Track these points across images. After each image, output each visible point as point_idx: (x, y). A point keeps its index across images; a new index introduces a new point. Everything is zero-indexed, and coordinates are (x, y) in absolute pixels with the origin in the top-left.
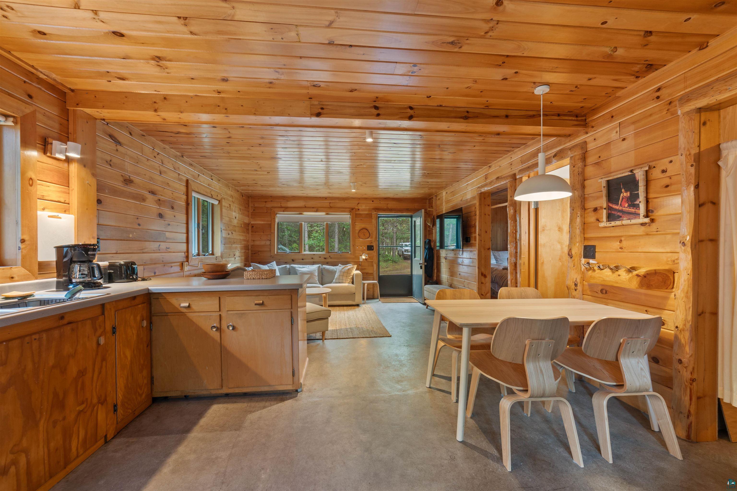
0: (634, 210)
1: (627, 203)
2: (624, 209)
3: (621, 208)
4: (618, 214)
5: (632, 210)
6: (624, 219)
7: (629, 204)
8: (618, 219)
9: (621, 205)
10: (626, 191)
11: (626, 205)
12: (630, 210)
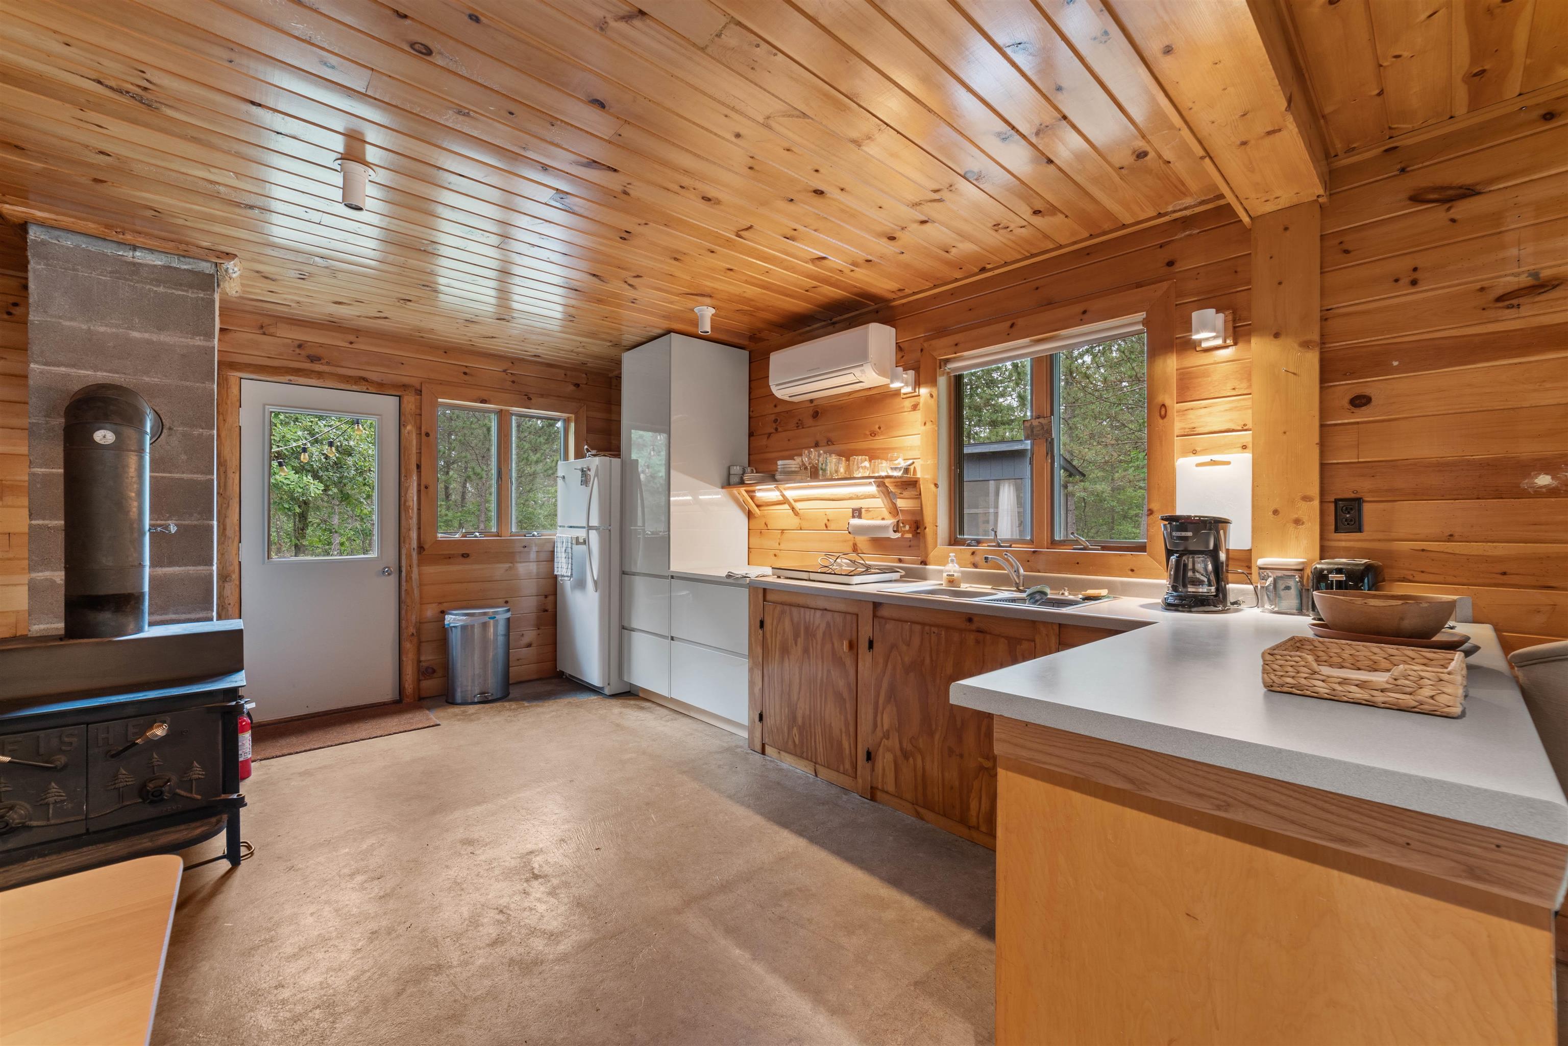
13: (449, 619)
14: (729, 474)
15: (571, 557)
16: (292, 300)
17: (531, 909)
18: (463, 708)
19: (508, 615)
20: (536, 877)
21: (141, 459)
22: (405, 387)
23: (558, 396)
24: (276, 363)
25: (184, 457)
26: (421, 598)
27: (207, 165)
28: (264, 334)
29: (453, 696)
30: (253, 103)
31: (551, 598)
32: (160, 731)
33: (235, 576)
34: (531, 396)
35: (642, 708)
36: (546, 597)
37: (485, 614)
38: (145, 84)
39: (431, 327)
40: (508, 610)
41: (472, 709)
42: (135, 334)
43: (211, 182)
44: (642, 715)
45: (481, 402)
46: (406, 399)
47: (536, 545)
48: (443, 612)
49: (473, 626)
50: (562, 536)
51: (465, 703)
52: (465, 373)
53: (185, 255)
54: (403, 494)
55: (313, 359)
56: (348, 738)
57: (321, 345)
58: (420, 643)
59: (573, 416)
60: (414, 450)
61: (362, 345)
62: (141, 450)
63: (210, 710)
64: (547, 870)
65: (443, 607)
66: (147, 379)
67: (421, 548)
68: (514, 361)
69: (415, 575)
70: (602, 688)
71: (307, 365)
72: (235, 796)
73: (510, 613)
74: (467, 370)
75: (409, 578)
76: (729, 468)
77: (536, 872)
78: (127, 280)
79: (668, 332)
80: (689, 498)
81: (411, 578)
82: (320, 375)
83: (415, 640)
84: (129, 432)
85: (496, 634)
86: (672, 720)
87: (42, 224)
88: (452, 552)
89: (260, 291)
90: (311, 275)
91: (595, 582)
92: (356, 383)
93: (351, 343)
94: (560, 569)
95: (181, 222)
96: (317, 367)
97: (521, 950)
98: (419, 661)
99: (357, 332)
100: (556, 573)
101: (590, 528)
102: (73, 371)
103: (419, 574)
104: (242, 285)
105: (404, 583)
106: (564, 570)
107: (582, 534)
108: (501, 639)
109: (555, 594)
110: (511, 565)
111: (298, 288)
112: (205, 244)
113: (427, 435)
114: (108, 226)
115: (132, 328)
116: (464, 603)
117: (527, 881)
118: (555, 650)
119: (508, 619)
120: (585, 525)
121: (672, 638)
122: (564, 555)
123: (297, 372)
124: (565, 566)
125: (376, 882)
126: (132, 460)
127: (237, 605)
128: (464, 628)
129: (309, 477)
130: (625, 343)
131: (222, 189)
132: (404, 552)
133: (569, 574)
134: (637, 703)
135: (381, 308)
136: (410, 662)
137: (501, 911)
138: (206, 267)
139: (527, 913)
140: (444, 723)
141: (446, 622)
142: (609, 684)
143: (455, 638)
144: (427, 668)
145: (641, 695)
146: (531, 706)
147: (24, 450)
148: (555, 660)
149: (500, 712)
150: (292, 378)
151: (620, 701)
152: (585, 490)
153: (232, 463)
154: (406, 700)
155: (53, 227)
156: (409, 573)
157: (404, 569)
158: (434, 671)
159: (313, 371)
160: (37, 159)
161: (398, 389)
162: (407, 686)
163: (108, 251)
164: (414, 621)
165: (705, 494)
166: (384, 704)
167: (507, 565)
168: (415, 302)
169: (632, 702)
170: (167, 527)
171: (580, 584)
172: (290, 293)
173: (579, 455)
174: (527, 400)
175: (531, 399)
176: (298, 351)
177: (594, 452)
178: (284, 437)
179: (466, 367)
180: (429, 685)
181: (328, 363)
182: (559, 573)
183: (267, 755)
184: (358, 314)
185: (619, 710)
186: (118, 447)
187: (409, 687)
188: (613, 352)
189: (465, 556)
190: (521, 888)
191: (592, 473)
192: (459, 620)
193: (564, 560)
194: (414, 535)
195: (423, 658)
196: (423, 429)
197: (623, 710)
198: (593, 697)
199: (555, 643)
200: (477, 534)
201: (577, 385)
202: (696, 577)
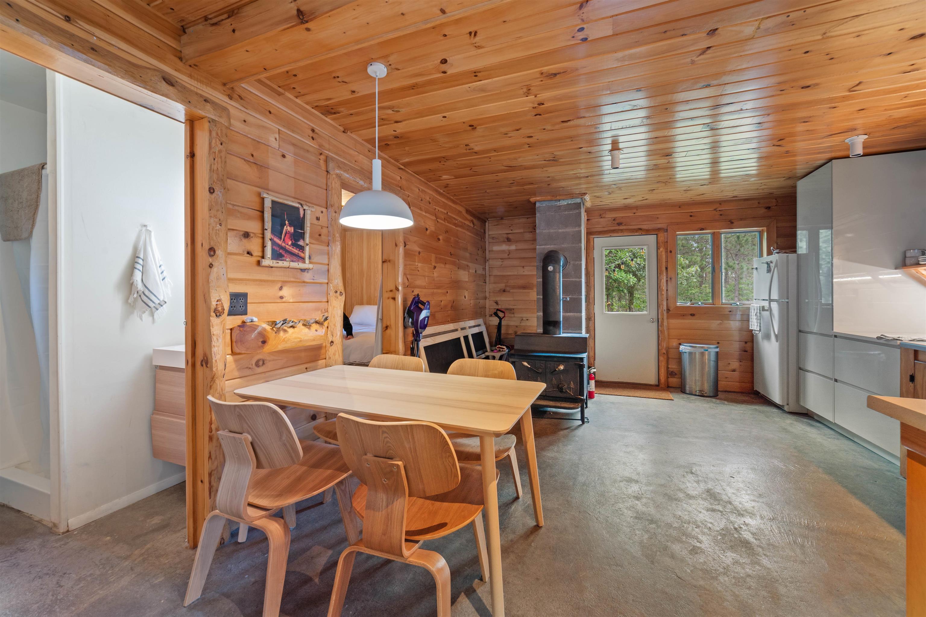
0: (297, 252)
1: (291, 240)
2: (287, 246)
3: (283, 244)
4: (281, 251)
5: (295, 251)
6: (287, 260)
7: (292, 242)
8: (280, 259)
9: (284, 240)
10: (290, 225)
11: (290, 243)
12: (293, 249)
13: (682, 348)
14: (905, 257)
15: (760, 318)
16: (609, 203)
17: (683, 482)
18: (689, 396)
19: (717, 350)
20: (692, 473)
21: (560, 274)
22: (659, 229)
23: (753, 218)
24: (606, 229)
25: (573, 273)
26: (669, 335)
27: (573, 170)
28: (601, 218)
29: (685, 389)
30: (580, 148)
31: (749, 344)
32: (562, 367)
33: (593, 319)
34: (733, 221)
35: (812, 426)
36: (746, 343)
37: (702, 347)
38: (554, 156)
39: (669, 197)
40: (717, 347)
41: (693, 397)
42: (560, 231)
43: (575, 174)
44: (808, 429)
45: (700, 230)
46: (659, 235)
47: (740, 311)
48: (680, 344)
49: (695, 353)
50: (754, 305)
51: (691, 394)
52: (691, 216)
53: (573, 198)
54: (659, 283)
55: (619, 224)
56: (631, 394)
57: (622, 217)
58: (668, 359)
59: (765, 228)
60: (664, 260)
61: (639, 213)
62: (560, 272)
63: (576, 364)
64: (698, 472)
65: (680, 342)
66: (563, 246)
67: (668, 310)
68: (721, 202)
69: (665, 324)
70: (783, 406)
71: (617, 228)
72: (582, 398)
73: (718, 349)
74: (691, 214)
75: (662, 325)
76: (905, 253)
77: (693, 471)
78: (558, 212)
79: (830, 160)
80: (870, 278)
81: (663, 325)
82: (622, 231)
83: (666, 357)
84: (557, 266)
85: (709, 360)
86: (835, 438)
87: (539, 201)
88: (685, 313)
89: (598, 202)
90: (612, 192)
91: (776, 336)
92: (636, 232)
93: (634, 213)
94: (753, 326)
95: (570, 188)
96: (621, 227)
97: (672, 492)
98: (668, 368)
99: (637, 208)
100: (750, 328)
101: (770, 300)
102: (545, 247)
103: (668, 324)
104: (591, 202)
105: (660, 327)
106: (756, 327)
107: (766, 304)
108: (712, 364)
109: (753, 342)
110: (721, 322)
111: (610, 198)
112: (577, 193)
113: (671, 252)
114: (553, 196)
115: (559, 229)
116: (691, 340)
117: (687, 472)
118: (753, 377)
119: (717, 353)
120: (767, 298)
121: (836, 380)
122: (755, 317)
123: (613, 231)
124: (756, 324)
125: (625, 446)
126: (558, 275)
127: (594, 331)
128: (690, 353)
129: (631, 275)
130: (798, 175)
131: (578, 175)
132: (660, 311)
133: (758, 330)
134: (810, 421)
135: (643, 196)
136: (663, 367)
137: (670, 477)
138: (578, 200)
139: (681, 483)
140: (676, 400)
141: (680, 349)
142: (788, 404)
143: (686, 359)
144: (672, 372)
145: (815, 417)
146: (729, 405)
147: (535, 273)
148: (752, 382)
149: (708, 402)
150: (611, 234)
151: (795, 417)
152: (769, 275)
153: (592, 273)
154: (661, 386)
155: (541, 201)
156: (662, 322)
157: (660, 320)
158: (676, 374)
159: (619, 230)
160: (535, 185)
161: (656, 231)
162: (661, 378)
163: (553, 204)
164: (665, 347)
165: (881, 275)
166: (651, 385)
167: (719, 322)
168: (657, 189)
169: (805, 420)
170: (566, 298)
171: (767, 337)
172: (607, 200)
173: (769, 253)
174: (731, 224)
175: (733, 223)
176: (614, 222)
177: (777, 251)
178: (621, 257)
179: (692, 212)
180: (674, 381)
181: (625, 225)
182: (752, 329)
183: (601, 393)
184: (634, 200)
185: (792, 422)
186: (554, 271)
187: (663, 379)
188: (790, 182)
189: (692, 315)
190: (682, 473)
191: (772, 265)
192: (687, 349)
193: (755, 321)
194: (665, 303)
195: (669, 366)
196: (668, 249)
197: (795, 423)
198: (775, 410)
199: (752, 373)
200: (700, 303)
201: (768, 208)
202: (853, 337)
